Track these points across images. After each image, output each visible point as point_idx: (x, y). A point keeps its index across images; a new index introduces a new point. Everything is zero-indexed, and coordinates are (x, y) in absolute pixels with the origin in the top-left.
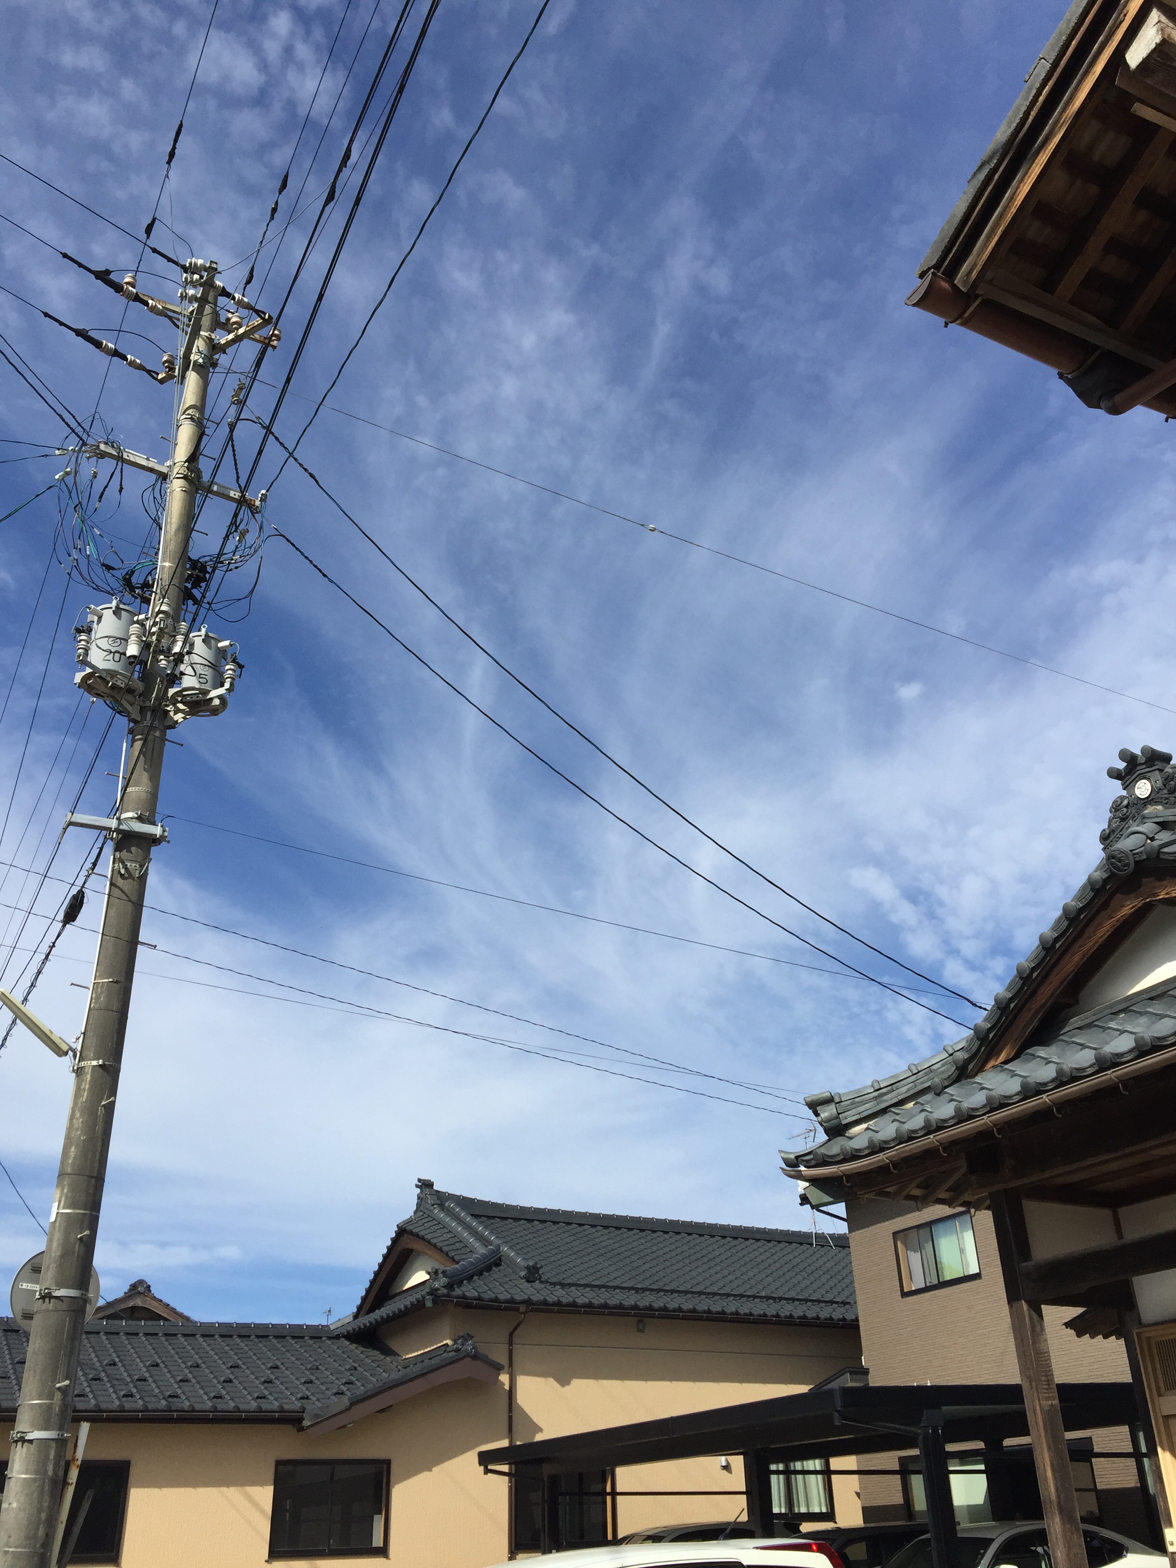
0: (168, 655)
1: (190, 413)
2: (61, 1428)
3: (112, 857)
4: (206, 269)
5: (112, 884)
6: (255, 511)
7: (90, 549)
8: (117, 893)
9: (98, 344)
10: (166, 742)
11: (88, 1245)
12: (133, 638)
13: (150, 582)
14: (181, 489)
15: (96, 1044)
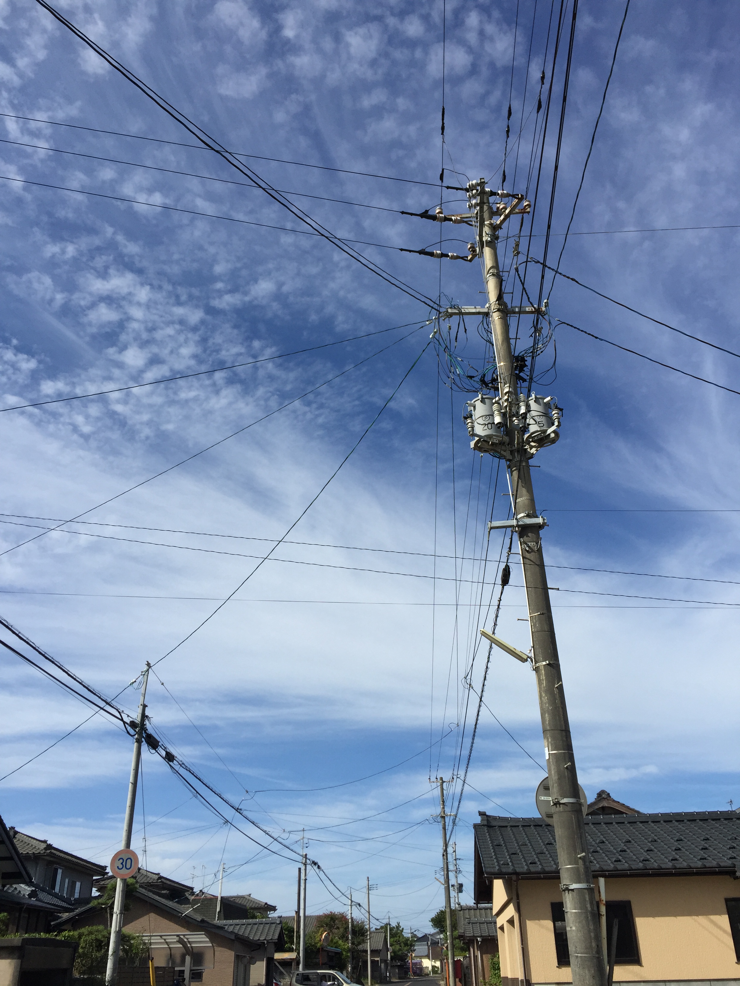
0: (517, 416)
1: (491, 272)
2: (588, 882)
3: (519, 542)
4: (478, 184)
5: (524, 558)
6: (543, 315)
7: (458, 370)
8: (527, 561)
9: (431, 254)
10: (530, 467)
11: (572, 770)
12: (496, 412)
13: (495, 378)
14: (498, 318)
15: (541, 652)
